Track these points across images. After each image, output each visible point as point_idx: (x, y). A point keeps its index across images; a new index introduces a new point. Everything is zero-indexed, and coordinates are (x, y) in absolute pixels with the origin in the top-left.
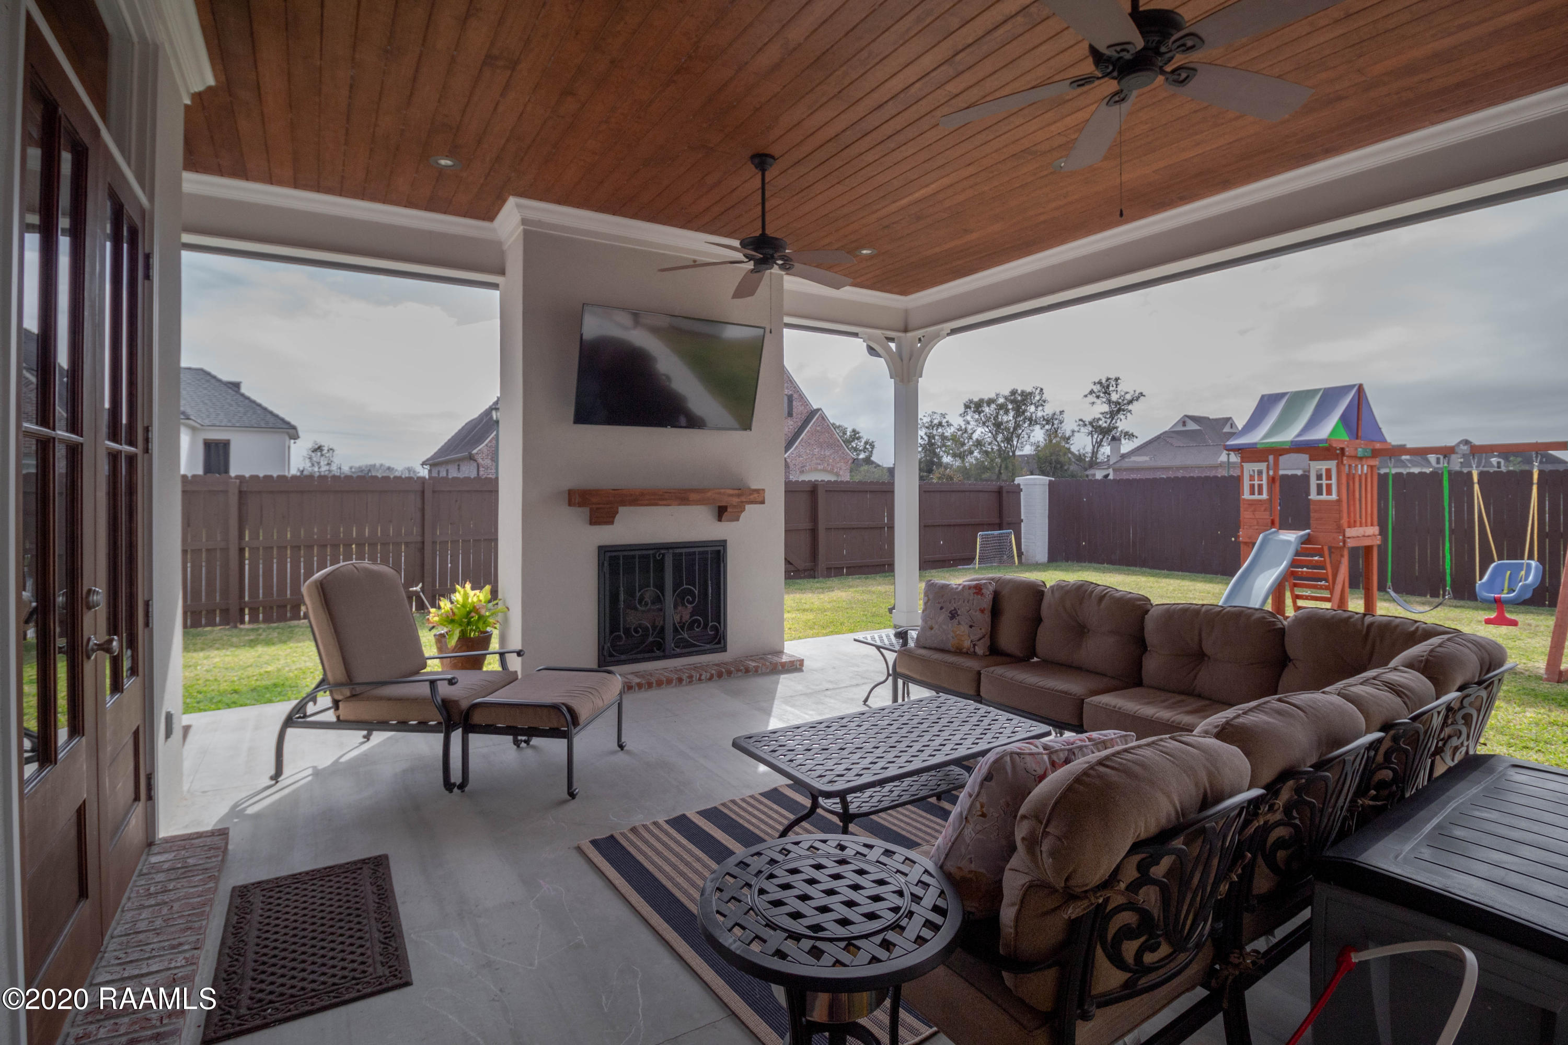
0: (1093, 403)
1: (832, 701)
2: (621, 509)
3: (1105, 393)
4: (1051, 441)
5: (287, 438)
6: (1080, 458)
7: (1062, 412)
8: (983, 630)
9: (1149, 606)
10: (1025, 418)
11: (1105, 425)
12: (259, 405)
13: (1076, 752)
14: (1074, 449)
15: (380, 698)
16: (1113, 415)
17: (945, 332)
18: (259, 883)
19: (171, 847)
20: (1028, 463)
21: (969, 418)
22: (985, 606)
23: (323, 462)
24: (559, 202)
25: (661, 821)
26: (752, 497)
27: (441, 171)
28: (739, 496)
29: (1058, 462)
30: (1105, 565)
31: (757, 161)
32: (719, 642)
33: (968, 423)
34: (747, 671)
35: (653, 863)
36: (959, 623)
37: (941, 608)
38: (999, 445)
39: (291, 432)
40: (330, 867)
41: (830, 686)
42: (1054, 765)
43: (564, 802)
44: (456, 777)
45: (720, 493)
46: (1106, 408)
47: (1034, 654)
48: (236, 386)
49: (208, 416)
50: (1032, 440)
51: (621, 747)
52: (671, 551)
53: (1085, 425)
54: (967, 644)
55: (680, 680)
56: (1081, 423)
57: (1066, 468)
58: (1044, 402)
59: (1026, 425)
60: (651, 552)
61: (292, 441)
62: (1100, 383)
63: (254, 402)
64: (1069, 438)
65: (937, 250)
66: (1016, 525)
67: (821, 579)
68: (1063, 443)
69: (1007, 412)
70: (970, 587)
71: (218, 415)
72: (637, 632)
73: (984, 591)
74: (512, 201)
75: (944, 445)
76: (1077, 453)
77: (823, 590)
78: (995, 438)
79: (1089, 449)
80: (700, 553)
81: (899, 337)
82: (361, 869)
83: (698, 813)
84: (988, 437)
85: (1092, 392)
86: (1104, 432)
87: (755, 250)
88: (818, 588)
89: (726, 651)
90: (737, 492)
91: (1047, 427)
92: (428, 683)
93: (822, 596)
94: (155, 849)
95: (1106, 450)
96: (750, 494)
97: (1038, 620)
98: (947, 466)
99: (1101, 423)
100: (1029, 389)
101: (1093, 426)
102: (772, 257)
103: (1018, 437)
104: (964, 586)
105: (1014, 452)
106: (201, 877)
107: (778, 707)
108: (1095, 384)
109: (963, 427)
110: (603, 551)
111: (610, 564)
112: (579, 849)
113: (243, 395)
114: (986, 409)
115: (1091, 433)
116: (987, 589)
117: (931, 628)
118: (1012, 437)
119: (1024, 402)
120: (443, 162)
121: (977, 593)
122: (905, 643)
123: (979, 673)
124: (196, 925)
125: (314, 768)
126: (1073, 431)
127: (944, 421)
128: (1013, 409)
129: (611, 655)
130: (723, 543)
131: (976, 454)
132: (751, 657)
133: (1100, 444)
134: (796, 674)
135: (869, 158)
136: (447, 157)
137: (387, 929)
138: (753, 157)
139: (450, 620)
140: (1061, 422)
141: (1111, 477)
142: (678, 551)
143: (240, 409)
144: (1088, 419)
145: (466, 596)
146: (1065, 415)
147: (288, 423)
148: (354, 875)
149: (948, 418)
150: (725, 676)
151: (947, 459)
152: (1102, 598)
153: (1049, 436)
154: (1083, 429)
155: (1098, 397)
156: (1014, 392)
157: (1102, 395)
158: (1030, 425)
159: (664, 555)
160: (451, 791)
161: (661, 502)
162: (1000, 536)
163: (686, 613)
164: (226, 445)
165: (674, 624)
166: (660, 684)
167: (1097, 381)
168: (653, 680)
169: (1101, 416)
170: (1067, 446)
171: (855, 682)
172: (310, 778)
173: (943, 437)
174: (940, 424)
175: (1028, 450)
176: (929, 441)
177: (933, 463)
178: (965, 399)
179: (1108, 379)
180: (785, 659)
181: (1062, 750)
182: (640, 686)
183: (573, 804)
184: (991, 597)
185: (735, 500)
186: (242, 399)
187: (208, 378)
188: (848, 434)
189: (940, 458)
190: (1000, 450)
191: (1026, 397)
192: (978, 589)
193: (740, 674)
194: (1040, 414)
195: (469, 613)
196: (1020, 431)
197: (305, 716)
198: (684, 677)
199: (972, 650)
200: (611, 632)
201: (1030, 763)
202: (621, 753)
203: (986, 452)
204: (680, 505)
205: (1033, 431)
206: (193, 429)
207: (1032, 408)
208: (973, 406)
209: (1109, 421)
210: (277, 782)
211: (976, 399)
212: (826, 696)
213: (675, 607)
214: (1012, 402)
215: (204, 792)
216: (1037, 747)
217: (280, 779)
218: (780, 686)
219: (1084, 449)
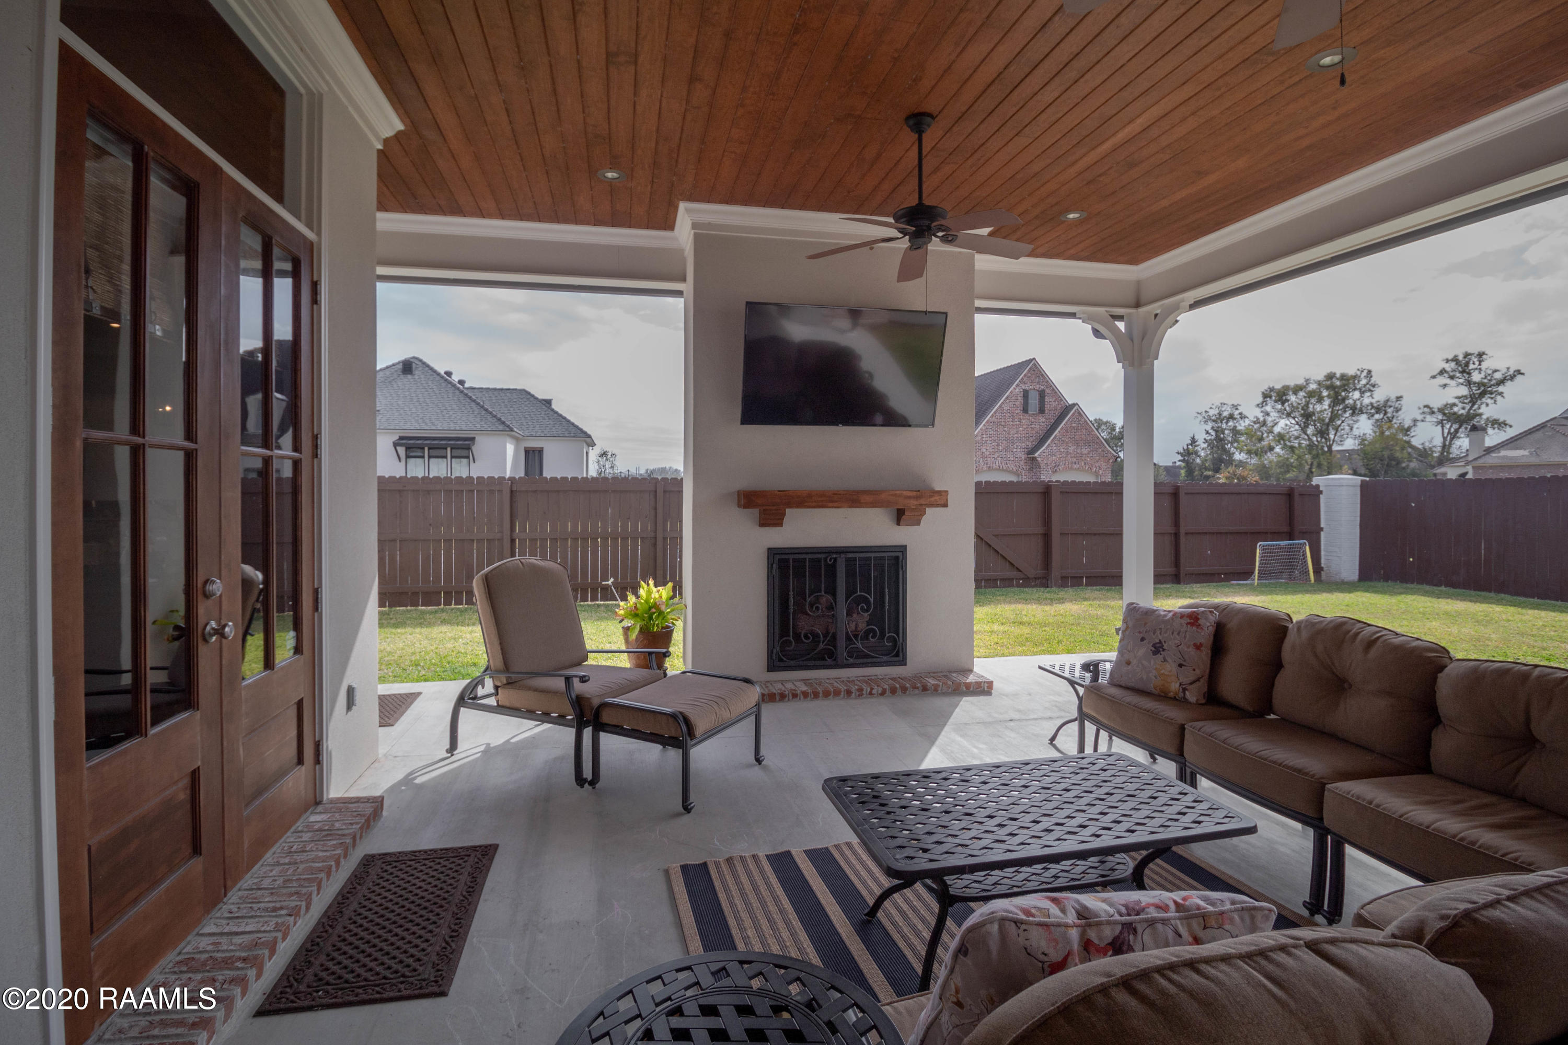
0: (1445, 386)
1: (1013, 735)
2: (788, 511)
3: (1463, 372)
4: (1382, 433)
5: (585, 445)
6: (1424, 454)
7: (1399, 398)
8: (1198, 672)
9: (1447, 661)
10: (1346, 407)
11: (1462, 412)
12: (565, 418)
13: (1140, 930)
14: (1416, 442)
15: (530, 688)
16: (1473, 399)
17: (1187, 304)
18: (385, 854)
19: (331, 808)
20: (1350, 458)
21: (1268, 408)
22: (1203, 641)
23: (608, 465)
24: (727, 202)
25: (762, 854)
26: (932, 499)
27: (611, 182)
28: (917, 498)
29: (1392, 458)
30: (1443, 588)
31: (911, 122)
32: (897, 655)
33: (1268, 414)
34: (925, 688)
35: (732, 905)
36: (1165, 660)
37: (1143, 639)
38: (1309, 439)
39: (585, 438)
40: (446, 849)
41: (1016, 716)
42: (1088, 949)
43: (679, 815)
44: (588, 773)
45: (895, 495)
46: (1464, 391)
47: (1271, 710)
48: (548, 402)
49: (528, 429)
50: (1356, 432)
51: (759, 760)
52: (843, 556)
53: (1433, 413)
54: (1174, 687)
55: (849, 693)
56: (1426, 410)
57: (1404, 465)
58: (1374, 386)
59: (1347, 414)
60: (822, 556)
61: (591, 448)
62: (1455, 359)
63: (561, 415)
64: (1409, 429)
65: (1165, 203)
66: (1313, 535)
67: (1054, 589)
68: (1400, 436)
69: (1320, 400)
70: (1182, 616)
71: (534, 427)
72: (806, 637)
73: (1201, 622)
74: (682, 206)
75: (1236, 441)
76: (1420, 447)
77: (1052, 601)
78: (1304, 430)
79: (1438, 441)
80: (875, 558)
81: (1129, 314)
82: (469, 856)
83: (805, 851)
84: (1295, 430)
85: (1442, 372)
86: (1460, 420)
87: (908, 223)
88: (1046, 599)
89: (905, 664)
90: (915, 494)
91: (1377, 416)
92: (563, 679)
93: (1047, 608)
94: (320, 808)
95: (1463, 443)
96: (931, 496)
97: (1277, 665)
98: (1241, 464)
99: (1456, 409)
100: (1351, 372)
101: (1444, 414)
102: (929, 228)
103: (1337, 429)
104: (1175, 614)
105: (1330, 447)
106: (335, 842)
107: (948, 735)
108: (1447, 361)
109: (1262, 419)
110: (772, 553)
111: (779, 568)
112: (667, 872)
113: (553, 410)
114: (1293, 398)
115: (1441, 423)
116: (1206, 619)
117: (1128, 663)
118: (1328, 429)
119: (1344, 387)
120: (610, 175)
121: (1192, 624)
122: (1095, 678)
123: (1182, 728)
124: (304, 891)
125: (488, 744)
126: (1415, 421)
127: (1237, 412)
128: (1328, 396)
129: (781, 660)
130: (903, 549)
131: (1278, 449)
132: (933, 674)
133: (1454, 435)
134: (982, 699)
135: (1048, 95)
136: (611, 169)
137: (456, 928)
138: (908, 118)
139: (634, 613)
140: (1397, 410)
141: (1470, 476)
142: (850, 555)
143: (550, 422)
144: (1436, 404)
145: (649, 593)
146: (1403, 402)
147: (585, 433)
148: (461, 862)
149: (1241, 409)
150: (899, 692)
151: (1239, 456)
152: (1370, 643)
153: (1380, 427)
154: (1429, 418)
155: (1452, 378)
156: (1331, 376)
157: (1458, 375)
158: (1353, 414)
159: (835, 559)
160: (582, 786)
161: (831, 504)
162: (1290, 547)
163: (861, 621)
164: (540, 451)
165: (847, 633)
166: (827, 694)
167: (1450, 357)
168: (820, 690)
169: (1456, 401)
170: (1405, 438)
171: (1049, 714)
172: (479, 755)
173: (1235, 431)
174: (1231, 417)
175: (1350, 444)
176: (1217, 436)
177: (1221, 461)
178: (1265, 387)
179: (1467, 355)
180: (971, 679)
181: (1109, 923)
182: (805, 695)
183: (686, 818)
184: (1212, 630)
185: (913, 503)
186: (552, 413)
187: (529, 396)
188: (1117, 430)
189: (1230, 455)
190: (1311, 446)
191: (1348, 381)
192: (1193, 618)
193: (917, 691)
194: (1367, 401)
195: (650, 608)
196: (1339, 422)
197: (475, 698)
198: (854, 689)
199: (1181, 695)
200: (781, 637)
201: (1038, 940)
202: (757, 768)
203: (1292, 448)
204: (850, 507)
205: (1357, 421)
206: (517, 440)
207: (1357, 395)
208: (1273, 394)
209: (1468, 407)
210: (452, 755)
211: (1278, 386)
212: (1007, 728)
213: (849, 614)
214: (1327, 388)
215: (395, 757)
216: (1063, 911)
217: (455, 753)
218: (957, 710)
219: (1431, 442)
